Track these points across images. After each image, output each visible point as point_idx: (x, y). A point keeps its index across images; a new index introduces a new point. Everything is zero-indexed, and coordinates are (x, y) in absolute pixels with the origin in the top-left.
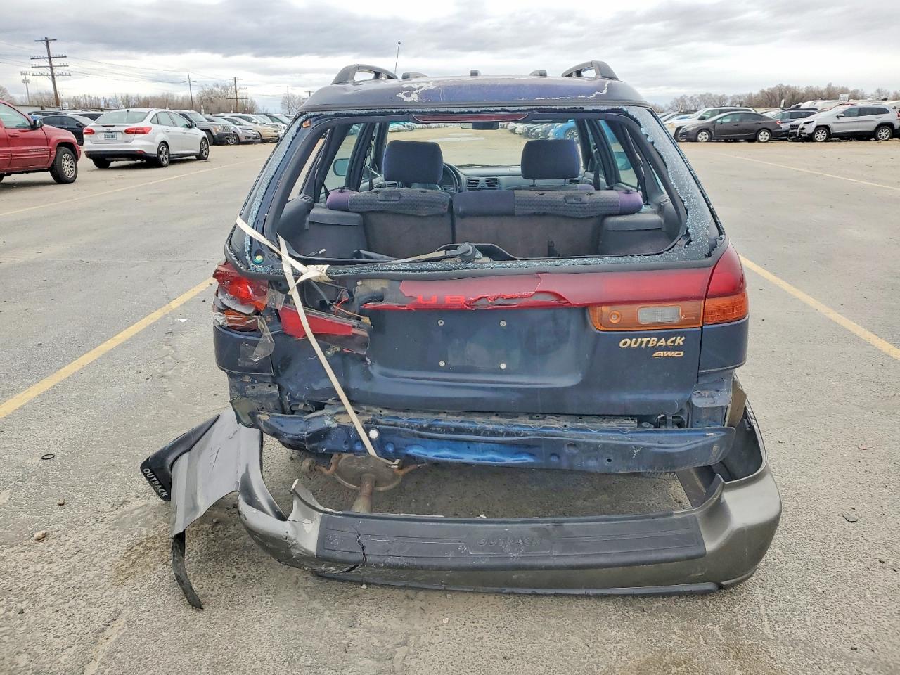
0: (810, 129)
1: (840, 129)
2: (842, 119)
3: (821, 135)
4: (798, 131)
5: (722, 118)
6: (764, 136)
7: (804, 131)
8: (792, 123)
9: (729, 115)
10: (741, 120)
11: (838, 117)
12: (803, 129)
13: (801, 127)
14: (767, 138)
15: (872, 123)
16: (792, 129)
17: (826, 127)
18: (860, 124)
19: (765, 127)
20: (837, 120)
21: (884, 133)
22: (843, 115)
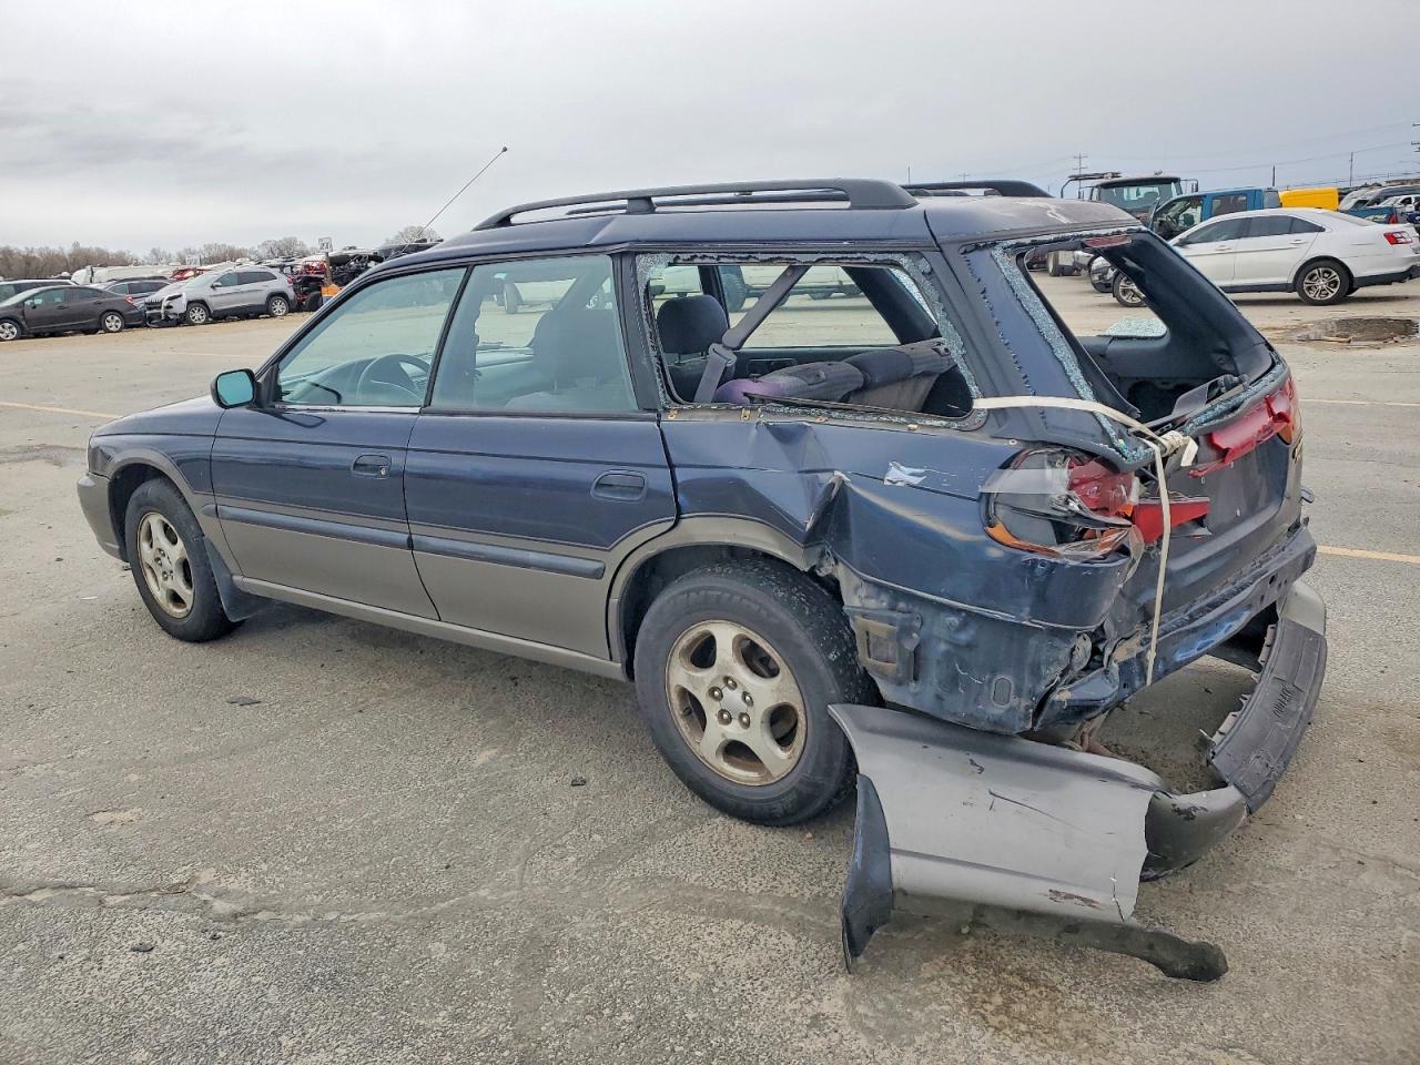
0: (180, 307)
1: (220, 304)
2: (221, 290)
3: (198, 315)
4: (162, 311)
5: (32, 297)
6: (113, 322)
7: (171, 311)
8: (147, 300)
9: (41, 292)
10: (66, 299)
11: (213, 287)
12: (169, 307)
13: (165, 304)
14: (119, 325)
15: (259, 294)
16: (150, 309)
17: (202, 303)
18: (245, 296)
19: (110, 307)
20: (212, 292)
21: (279, 307)
22: (219, 284)
